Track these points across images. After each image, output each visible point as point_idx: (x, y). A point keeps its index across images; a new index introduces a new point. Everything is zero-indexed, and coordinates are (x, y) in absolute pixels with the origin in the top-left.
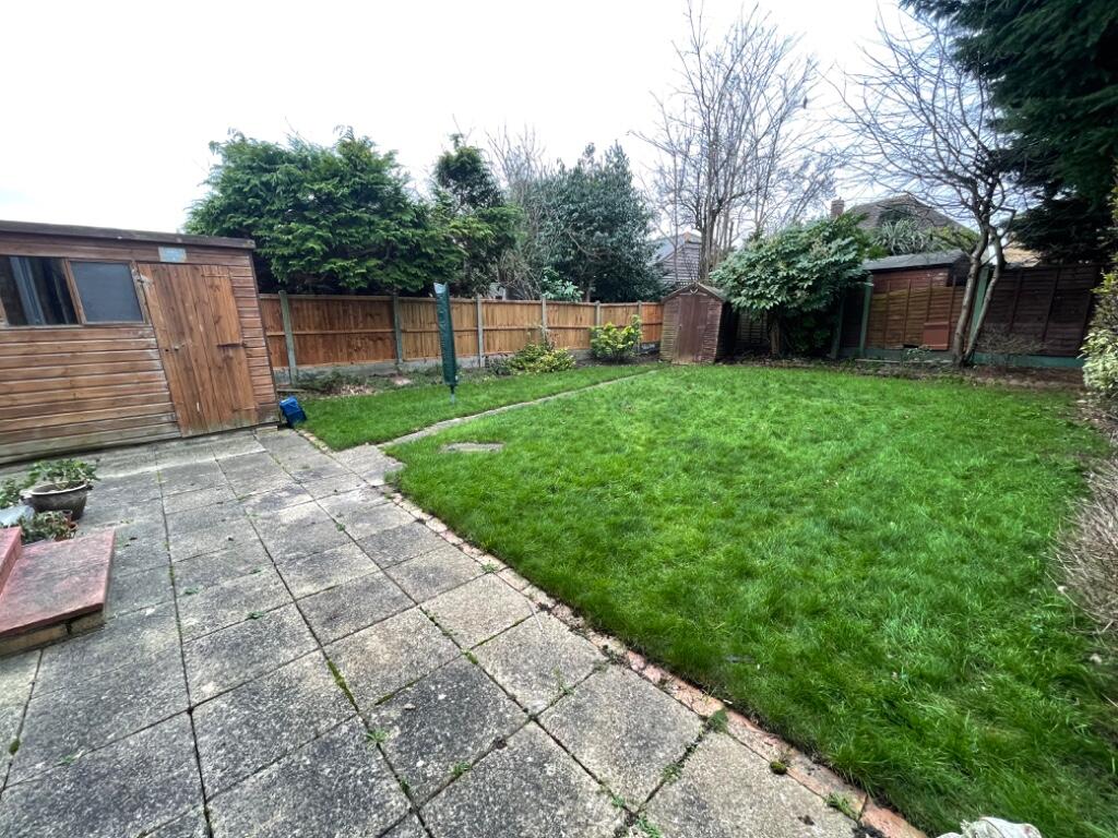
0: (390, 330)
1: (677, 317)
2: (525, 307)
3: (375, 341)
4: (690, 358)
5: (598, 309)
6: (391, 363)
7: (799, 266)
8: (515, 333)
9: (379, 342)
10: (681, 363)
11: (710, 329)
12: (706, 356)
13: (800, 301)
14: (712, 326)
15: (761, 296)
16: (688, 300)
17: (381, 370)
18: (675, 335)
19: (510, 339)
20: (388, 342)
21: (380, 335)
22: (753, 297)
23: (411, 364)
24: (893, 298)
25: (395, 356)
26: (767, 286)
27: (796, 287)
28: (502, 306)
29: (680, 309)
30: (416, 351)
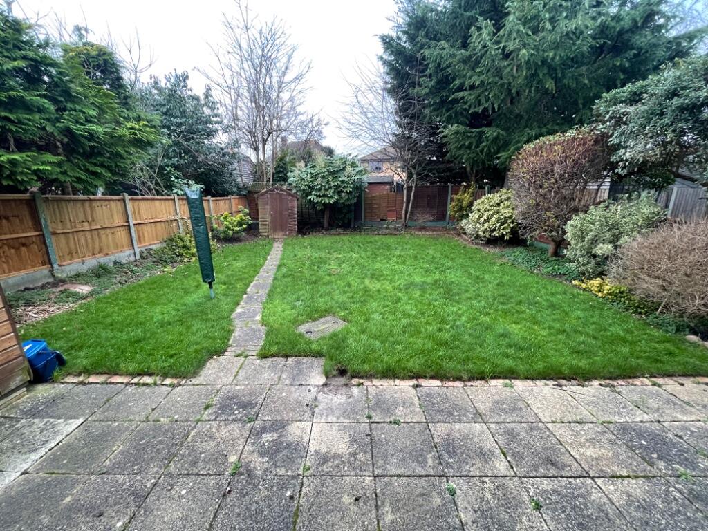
0: (37, 233)
1: (268, 207)
2: (163, 202)
3: (17, 249)
4: (281, 234)
5: (211, 202)
6: (45, 270)
7: (340, 179)
8: (158, 224)
9: (23, 249)
10: (276, 237)
11: (291, 215)
12: (291, 231)
13: (344, 199)
14: (293, 213)
15: (325, 196)
16: (275, 196)
17: (33, 281)
18: (268, 219)
19: (156, 230)
20: (34, 247)
21: (23, 241)
22: (319, 196)
23: (68, 268)
24: (374, 197)
25: (48, 261)
26: (326, 190)
27: (342, 191)
28: (145, 202)
29: (269, 202)
30: (70, 254)
